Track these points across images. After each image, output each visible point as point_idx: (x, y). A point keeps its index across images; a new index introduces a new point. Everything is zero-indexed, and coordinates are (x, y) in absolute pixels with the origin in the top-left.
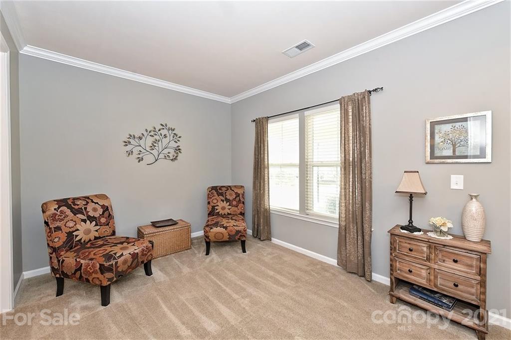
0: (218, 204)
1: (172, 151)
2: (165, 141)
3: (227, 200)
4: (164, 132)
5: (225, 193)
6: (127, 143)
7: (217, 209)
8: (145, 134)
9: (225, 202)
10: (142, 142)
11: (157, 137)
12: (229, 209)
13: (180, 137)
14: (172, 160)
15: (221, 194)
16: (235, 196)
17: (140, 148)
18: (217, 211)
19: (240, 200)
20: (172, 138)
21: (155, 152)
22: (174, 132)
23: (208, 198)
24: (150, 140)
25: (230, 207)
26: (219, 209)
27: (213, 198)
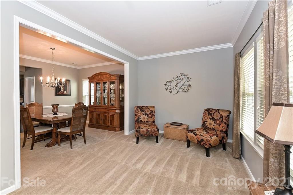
0: (208, 120)
1: (186, 87)
2: (183, 82)
3: (214, 119)
4: (182, 77)
5: (214, 114)
6: (166, 85)
8: (173, 80)
9: (212, 120)
10: (172, 84)
11: (178, 81)
12: (214, 126)
13: (190, 79)
14: (186, 92)
15: (211, 115)
16: (219, 117)
17: (171, 87)
19: (222, 120)
20: (186, 80)
21: (177, 88)
22: (187, 76)
23: (204, 116)
24: (175, 83)
25: (215, 124)
26: (207, 124)
27: (205, 116)
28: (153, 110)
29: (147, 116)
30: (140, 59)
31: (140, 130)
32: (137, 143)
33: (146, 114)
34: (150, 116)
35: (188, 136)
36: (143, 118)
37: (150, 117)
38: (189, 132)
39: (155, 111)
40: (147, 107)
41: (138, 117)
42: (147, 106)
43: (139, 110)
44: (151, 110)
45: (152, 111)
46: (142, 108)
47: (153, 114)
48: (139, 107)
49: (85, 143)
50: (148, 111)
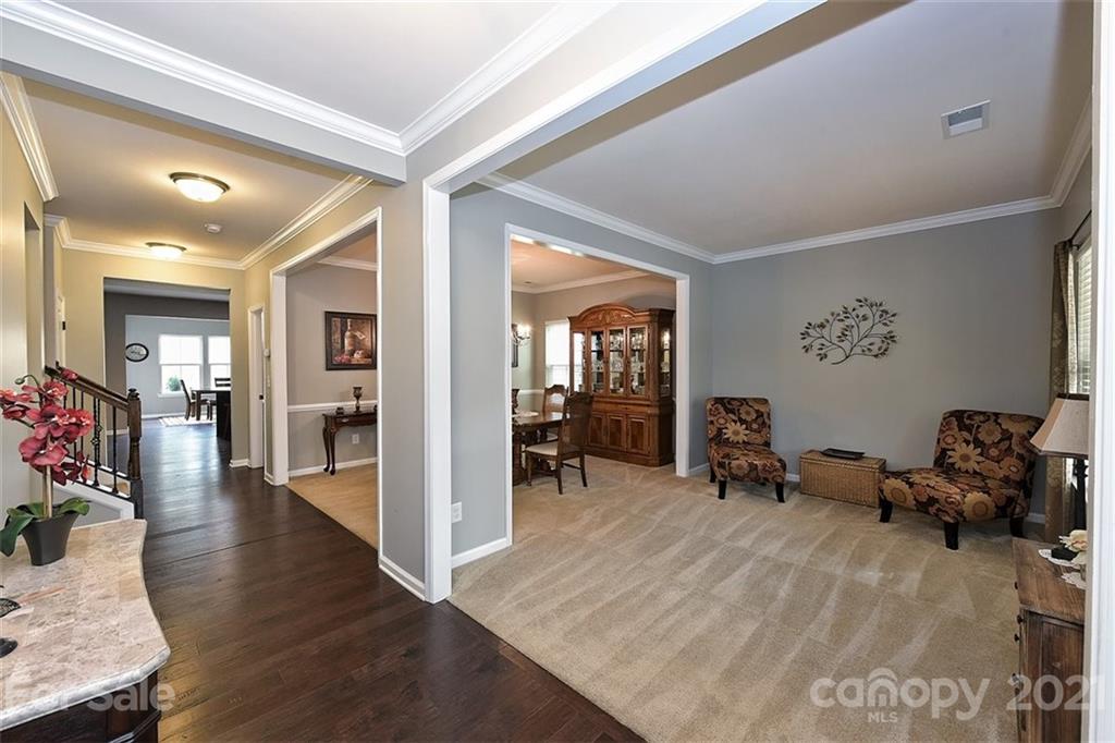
0: (956, 446)
1: (878, 341)
2: (865, 326)
3: (978, 443)
4: (861, 312)
5: (979, 427)
6: (805, 335)
7: (950, 457)
8: (830, 318)
9: (972, 446)
10: (825, 332)
11: (848, 322)
12: (978, 463)
13: (893, 315)
14: (876, 356)
15: (969, 429)
16: (999, 437)
17: (823, 341)
18: (950, 461)
19: (1010, 447)
20: (877, 319)
21: (846, 345)
22: (881, 308)
23: (941, 431)
24: (837, 328)
25: (981, 459)
26: (954, 457)
27: (948, 432)
28: (762, 409)
29: (744, 426)
30: (718, 259)
31: (730, 463)
32: (722, 496)
33: (742, 422)
34: (755, 426)
35: (884, 487)
36: (735, 431)
37: (755, 431)
38: (887, 478)
39: (769, 414)
40: (744, 401)
41: (720, 430)
42: (745, 399)
43: (722, 410)
44: (757, 411)
45: (760, 414)
46: (729, 403)
47: (764, 422)
48: (719, 400)
49: (585, 485)
50: (748, 413)
